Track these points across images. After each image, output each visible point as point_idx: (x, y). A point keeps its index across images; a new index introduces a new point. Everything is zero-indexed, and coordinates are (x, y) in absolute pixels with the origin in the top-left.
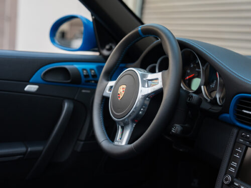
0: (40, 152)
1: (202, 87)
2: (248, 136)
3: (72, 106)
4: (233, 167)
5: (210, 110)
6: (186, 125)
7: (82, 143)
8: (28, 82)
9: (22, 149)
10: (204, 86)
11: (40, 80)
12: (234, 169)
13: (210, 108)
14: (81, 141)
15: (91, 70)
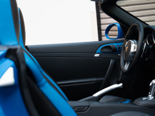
0: (103, 81)
3: (114, 61)
7: (121, 77)
8: (95, 53)
9: (95, 79)
11: (100, 52)
14: (120, 76)
15: (121, 45)
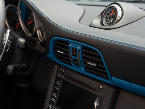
1: (38, 31)
2: (64, 71)
4: (54, 97)
5: (41, 51)
6: (24, 65)
10: (39, 30)
12: (54, 99)
13: (40, 50)
